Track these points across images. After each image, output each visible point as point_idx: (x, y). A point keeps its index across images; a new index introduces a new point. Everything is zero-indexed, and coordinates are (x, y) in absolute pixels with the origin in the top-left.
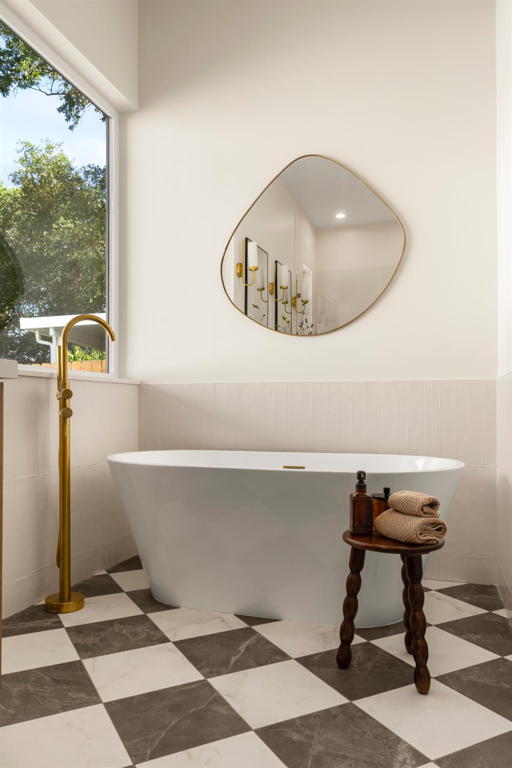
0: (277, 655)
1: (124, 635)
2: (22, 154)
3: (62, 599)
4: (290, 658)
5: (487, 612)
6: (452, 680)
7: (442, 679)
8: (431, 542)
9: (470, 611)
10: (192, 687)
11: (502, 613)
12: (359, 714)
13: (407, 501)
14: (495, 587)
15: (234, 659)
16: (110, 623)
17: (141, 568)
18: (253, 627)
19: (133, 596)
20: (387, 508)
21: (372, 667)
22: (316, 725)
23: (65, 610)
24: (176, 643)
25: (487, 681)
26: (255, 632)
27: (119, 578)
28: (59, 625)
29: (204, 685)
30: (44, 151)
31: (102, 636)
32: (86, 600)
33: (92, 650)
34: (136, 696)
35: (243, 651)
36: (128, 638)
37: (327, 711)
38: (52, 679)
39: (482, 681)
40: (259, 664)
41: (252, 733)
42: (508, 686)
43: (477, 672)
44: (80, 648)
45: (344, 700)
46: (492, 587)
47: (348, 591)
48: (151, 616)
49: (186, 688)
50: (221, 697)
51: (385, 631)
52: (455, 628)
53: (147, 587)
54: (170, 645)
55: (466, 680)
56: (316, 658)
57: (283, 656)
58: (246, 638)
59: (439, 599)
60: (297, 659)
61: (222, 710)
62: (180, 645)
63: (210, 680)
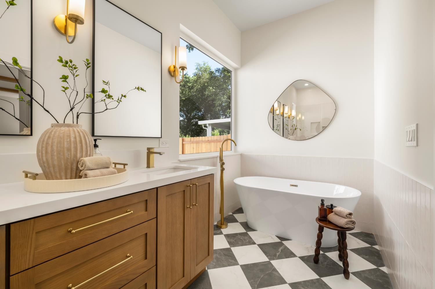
0: (292, 255)
1: (241, 240)
2: (196, 67)
3: (221, 224)
4: (297, 257)
5: (370, 246)
6: (358, 274)
7: (354, 273)
8: (350, 228)
9: (364, 245)
10: (266, 263)
11: (377, 247)
12: (324, 284)
13: (340, 212)
14: (373, 235)
15: (278, 254)
16: (236, 234)
17: (243, 213)
18: (282, 242)
19: (242, 224)
20: (332, 212)
21: (326, 265)
22: (309, 285)
23: (222, 228)
24: (258, 245)
25: (372, 277)
26: (283, 244)
27: (236, 216)
28: (221, 233)
29: (269, 263)
30: (203, 65)
31: (235, 239)
32: (229, 224)
33: (233, 244)
34: (249, 264)
35: (280, 251)
36: (243, 241)
37: (312, 280)
38: (224, 254)
39: (370, 277)
40: (287, 258)
41: (287, 285)
42: (381, 281)
43: (368, 273)
44: (230, 243)
45: (318, 277)
46: (372, 234)
47: (318, 238)
48: (249, 233)
49: (264, 263)
50: (275, 269)
51: (330, 249)
52: (357, 251)
53: (246, 221)
54: (256, 246)
55: (363, 276)
56: (306, 258)
57: (295, 256)
58: (281, 246)
59: (350, 238)
60: (299, 257)
61: (276, 273)
62: (260, 245)
63: (271, 261)
